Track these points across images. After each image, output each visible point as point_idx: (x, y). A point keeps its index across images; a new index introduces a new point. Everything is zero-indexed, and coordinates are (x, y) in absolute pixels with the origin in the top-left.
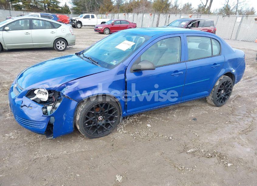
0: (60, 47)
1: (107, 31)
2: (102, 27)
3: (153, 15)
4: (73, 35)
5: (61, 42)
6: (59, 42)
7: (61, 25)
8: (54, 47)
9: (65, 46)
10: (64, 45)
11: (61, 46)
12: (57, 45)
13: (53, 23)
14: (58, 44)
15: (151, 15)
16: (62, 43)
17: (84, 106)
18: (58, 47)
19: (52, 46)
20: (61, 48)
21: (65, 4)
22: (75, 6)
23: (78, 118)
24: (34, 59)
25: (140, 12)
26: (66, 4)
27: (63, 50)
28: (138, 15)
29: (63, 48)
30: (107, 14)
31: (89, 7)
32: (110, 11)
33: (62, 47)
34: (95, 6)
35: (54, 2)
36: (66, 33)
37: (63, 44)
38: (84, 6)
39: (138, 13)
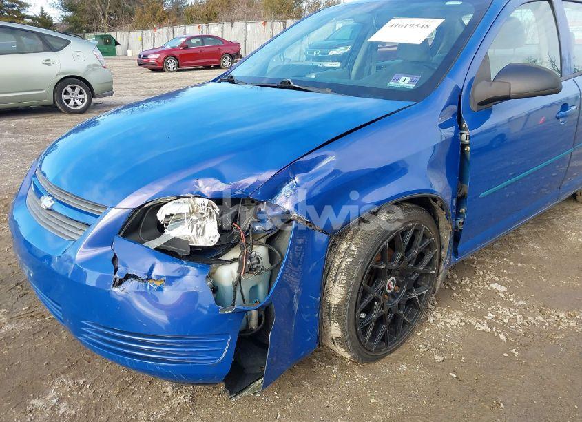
0: (72, 103)
1: (172, 65)
2: (158, 56)
3: (269, 23)
4: (105, 67)
5: (73, 89)
6: (68, 89)
7: (68, 42)
8: (54, 102)
9: (86, 100)
10: (85, 96)
11: (76, 99)
12: (65, 97)
13: (46, 37)
14: (66, 93)
15: (264, 23)
16: (77, 90)
17: (353, 248)
18: (68, 101)
19: (49, 99)
20: (76, 105)
21: (40, 11)
22: (70, 14)
23: (337, 294)
24: (10, 137)
25: (238, 20)
26: (42, 11)
27: (83, 111)
28: (232, 25)
29: (81, 106)
30: (155, 29)
31: (106, 13)
32: (161, 20)
33: (79, 102)
34: (122, 10)
35: (13, 6)
36: (86, 65)
37: (81, 93)
38: (93, 13)
39: (232, 22)
